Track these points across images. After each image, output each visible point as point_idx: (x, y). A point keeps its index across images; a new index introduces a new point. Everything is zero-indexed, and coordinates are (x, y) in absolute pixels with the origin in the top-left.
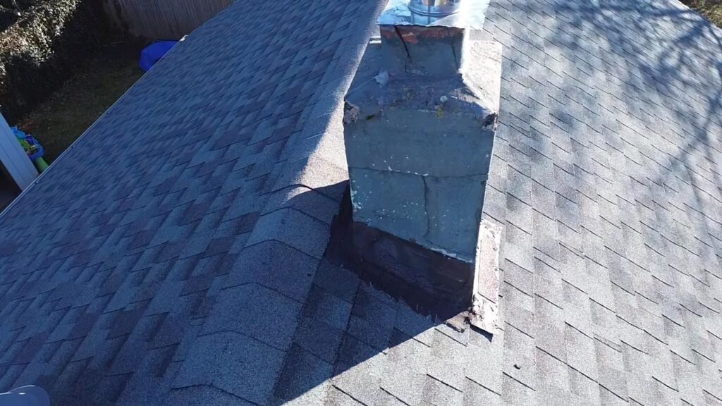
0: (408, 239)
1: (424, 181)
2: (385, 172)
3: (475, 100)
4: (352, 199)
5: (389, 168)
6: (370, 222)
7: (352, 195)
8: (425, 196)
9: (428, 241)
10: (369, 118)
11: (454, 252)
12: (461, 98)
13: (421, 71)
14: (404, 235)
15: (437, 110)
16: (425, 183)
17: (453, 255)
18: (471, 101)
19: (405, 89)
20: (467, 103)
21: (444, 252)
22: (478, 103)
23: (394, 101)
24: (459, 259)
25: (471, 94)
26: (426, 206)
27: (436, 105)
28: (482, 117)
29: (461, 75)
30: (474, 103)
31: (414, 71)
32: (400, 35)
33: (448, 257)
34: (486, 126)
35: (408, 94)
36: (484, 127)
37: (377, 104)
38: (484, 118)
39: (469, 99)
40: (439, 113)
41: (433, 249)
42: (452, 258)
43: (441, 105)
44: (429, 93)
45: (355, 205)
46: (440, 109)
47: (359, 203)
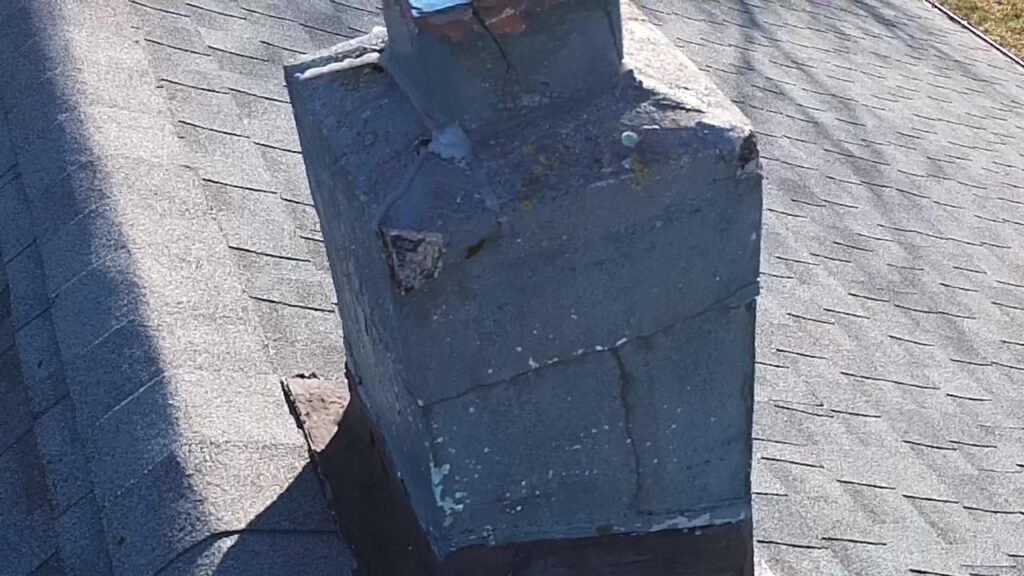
0: (593, 533)
1: (618, 358)
2: (520, 380)
3: (697, 118)
4: (438, 491)
5: (531, 362)
6: (490, 534)
7: (436, 479)
8: (623, 397)
9: (641, 513)
10: (473, 251)
11: (705, 511)
12: (667, 124)
13: (543, 94)
14: (581, 525)
15: (631, 170)
16: (621, 365)
17: (702, 520)
18: (692, 124)
19: (527, 149)
20: (686, 129)
21: (682, 522)
22: (706, 121)
23: (518, 187)
24: (718, 522)
25: (678, 106)
26: (627, 421)
27: (625, 157)
28: (734, 150)
29: (631, 71)
30: (699, 124)
31: (526, 101)
32: (482, 22)
33: (694, 529)
34: (743, 167)
35: (542, 158)
36: (739, 172)
37: (486, 209)
38: (738, 149)
39: (687, 120)
40: (639, 174)
41: (656, 528)
42: (702, 528)
43: (635, 155)
44: (588, 139)
45: (447, 505)
46: (637, 166)
47: (458, 495)
